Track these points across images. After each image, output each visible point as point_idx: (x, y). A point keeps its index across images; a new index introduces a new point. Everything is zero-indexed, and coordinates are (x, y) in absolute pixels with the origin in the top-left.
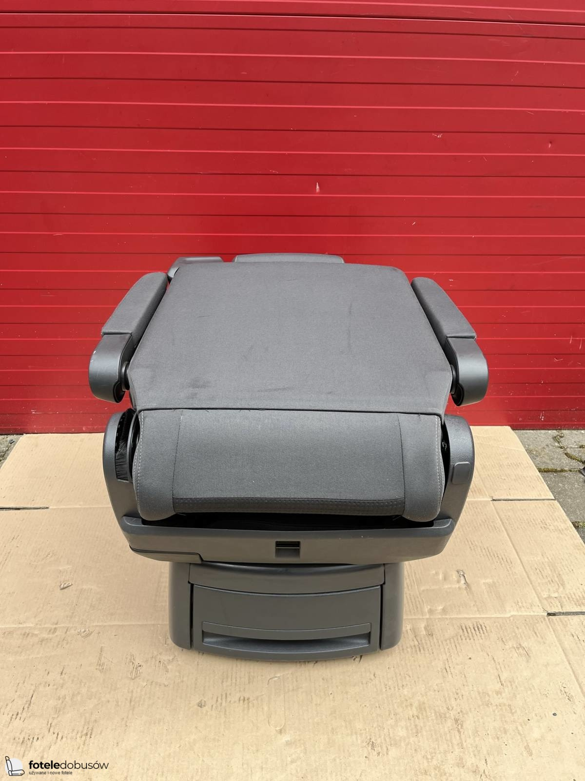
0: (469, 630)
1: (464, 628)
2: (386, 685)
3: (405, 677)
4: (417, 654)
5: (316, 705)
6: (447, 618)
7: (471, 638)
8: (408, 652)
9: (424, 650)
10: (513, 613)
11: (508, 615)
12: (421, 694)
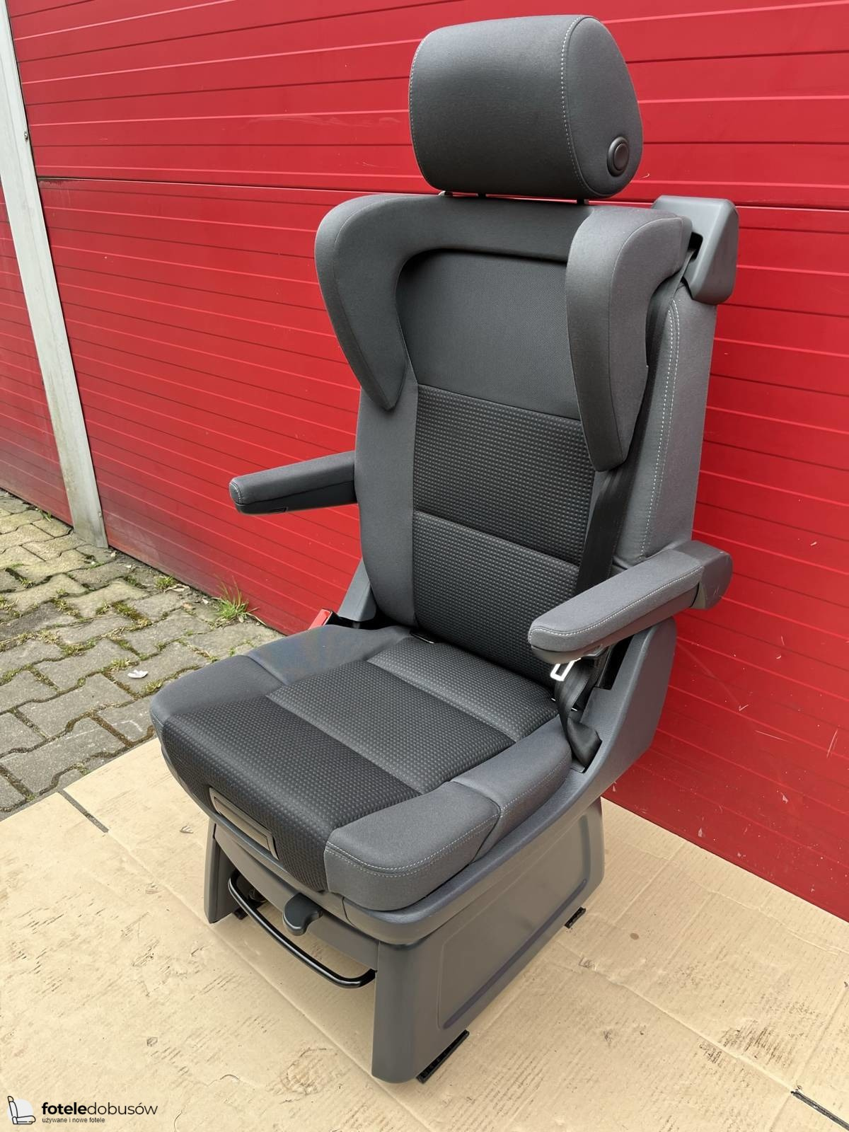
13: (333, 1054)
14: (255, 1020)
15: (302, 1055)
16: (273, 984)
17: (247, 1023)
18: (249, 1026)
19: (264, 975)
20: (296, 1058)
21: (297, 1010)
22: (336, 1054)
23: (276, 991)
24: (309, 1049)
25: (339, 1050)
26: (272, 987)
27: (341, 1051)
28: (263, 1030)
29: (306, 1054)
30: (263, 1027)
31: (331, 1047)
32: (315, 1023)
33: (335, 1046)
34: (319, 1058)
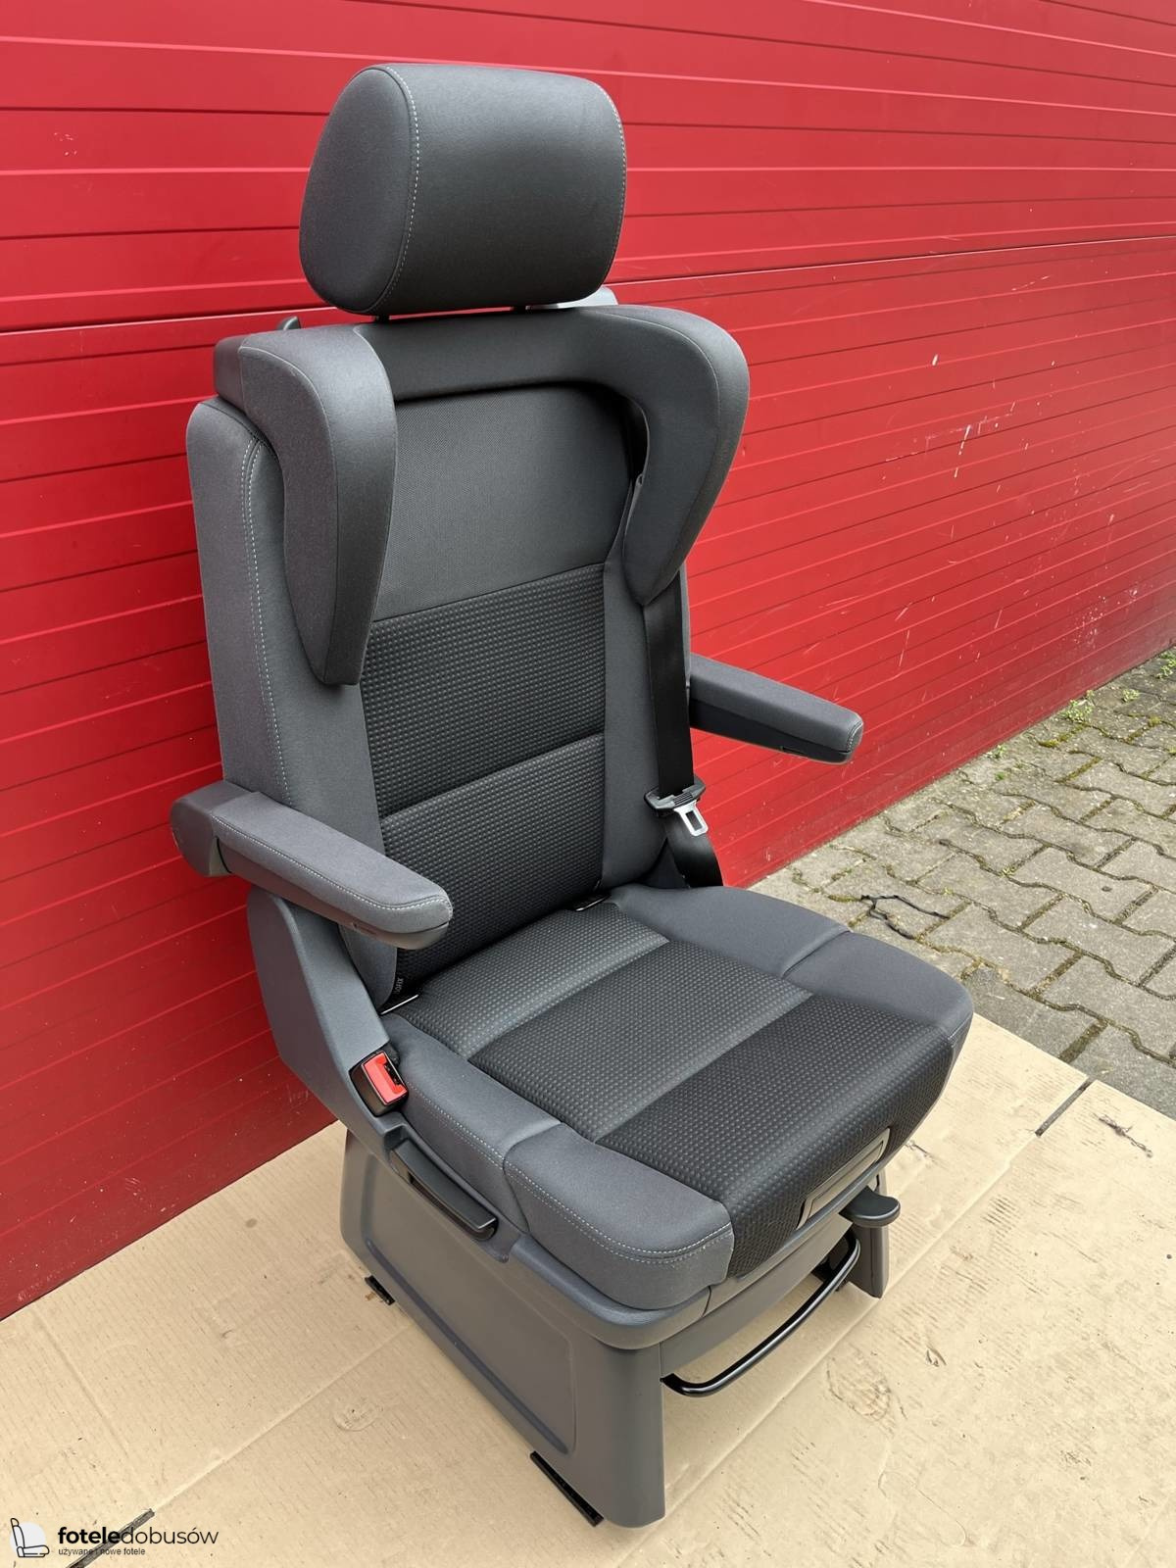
0: (996, 1217)
1: (989, 1218)
2: (1003, 1367)
3: (1008, 1338)
4: (984, 1294)
5: (965, 1467)
6: (960, 1220)
7: (1009, 1225)
8: (974, 1301)
9: (986, 1284)
10: (1009, 1158)
11: (1007, 1166)
12: (1044, 1345)
13: (833, 1363)
14: (797, 1459)
15: (841, 1399)
16: (739, 1441)
17: (803, 1469)
18: (807, 1467)
19: (725, 1454)
20: (845, 1405)
21: (778, 1407)
22: (834, 1359)
23: (750, 1436)
24: (831, 1390)
25: (826, 1357)
26: (744, 1441)
27: (829, 1353)
28: (811, 1447)
29: (838, 1394)
30: (807, 1448)
31: (825, 1365)
32: (794, 1384)
33: (821, 1362)
34: (841, 1379)
